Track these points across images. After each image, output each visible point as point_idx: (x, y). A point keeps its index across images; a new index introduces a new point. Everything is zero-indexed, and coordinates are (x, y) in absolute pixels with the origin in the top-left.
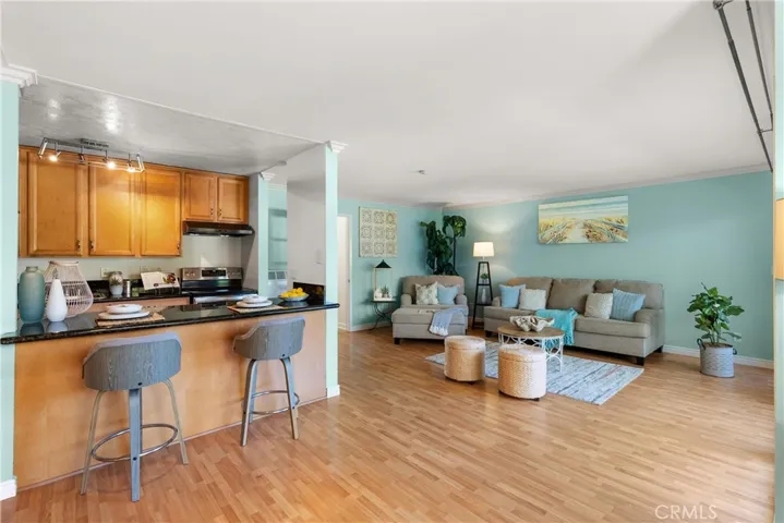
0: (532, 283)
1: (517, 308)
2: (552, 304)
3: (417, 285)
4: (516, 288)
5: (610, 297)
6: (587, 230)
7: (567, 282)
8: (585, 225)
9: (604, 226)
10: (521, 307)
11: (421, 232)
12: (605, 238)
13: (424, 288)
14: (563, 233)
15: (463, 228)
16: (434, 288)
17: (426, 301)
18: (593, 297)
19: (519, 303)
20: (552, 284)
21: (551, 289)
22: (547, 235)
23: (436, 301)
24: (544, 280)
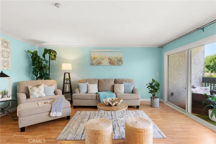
0: (90, 81)
1: (87, 93)
2: (100, 90)
3: (30, 87)
4: (86, 84)
5: (122, 86)
6: (109, 61)
7: (105, 80)
8: (109, 59)
9: (115, 60)
10: (89, 92)
11: (27, 56)
12: (116, 63)
13: (35, 88)
14: (101, 61)
15: (55, 56)
16: (42, 87)
17: (38, 96)
18: (116, 86)
19: (88, 91)
20: (98, 81)
21: (98, 83)
22: (94, 61)
23: (44, 95)
24: (95, 80)
